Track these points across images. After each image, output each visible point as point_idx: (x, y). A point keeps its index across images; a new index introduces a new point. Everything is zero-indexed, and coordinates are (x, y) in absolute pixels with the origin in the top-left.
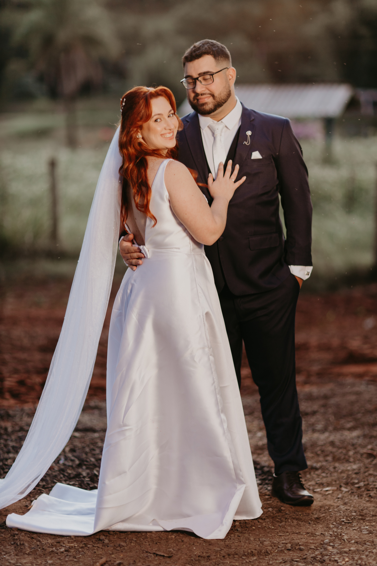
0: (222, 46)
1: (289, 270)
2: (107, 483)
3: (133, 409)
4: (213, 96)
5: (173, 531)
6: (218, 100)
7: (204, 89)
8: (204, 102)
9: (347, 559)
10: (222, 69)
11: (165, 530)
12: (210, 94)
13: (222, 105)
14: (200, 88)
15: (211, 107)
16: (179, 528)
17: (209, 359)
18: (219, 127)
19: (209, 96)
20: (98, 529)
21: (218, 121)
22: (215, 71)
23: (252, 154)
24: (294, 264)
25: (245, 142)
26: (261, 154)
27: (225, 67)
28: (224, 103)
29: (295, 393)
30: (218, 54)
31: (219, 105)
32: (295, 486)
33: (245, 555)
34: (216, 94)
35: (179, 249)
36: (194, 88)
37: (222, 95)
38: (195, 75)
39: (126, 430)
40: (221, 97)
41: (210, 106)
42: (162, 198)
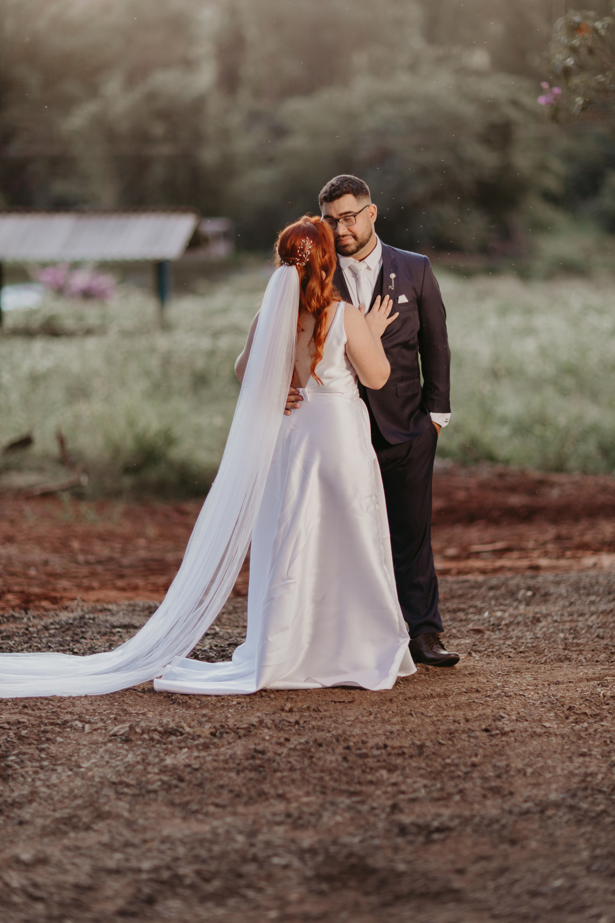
0: (360, 182)
1: (430, 418)
2: (270, 639)
3: (298, 561)
4: (355, 237)
5: (334, 687)
6: (360, 241)
7: (346, 230)
8: (346, 244)
9: (532, 693)
10: (363, 207)
11: (324, 687)
12: (352, 235)
13: (365, 246)
14: (342, 229)
15: (353, 249)
16: (341, 683)
17: (375, 508)
18: (361, 267)
19: (351, 237)
20: (260, 688)
21: (360, 261)
22: (356, 211)
23: (398, 298)
24: (433, 412)
25: (390, 286)
26: (408, 298)
27: (366, 205)
28: (366, 243)
29: (430, 549)
30: (358, 191)
31: (361, 246)
32: (435, 646)
33: (426, 698)
34: (359, 235)
35: (343, 393)
36: (335, 229)
37: (365, 235)
38: (335, 216)
39: (290, 583)
40: (363, 238)
41: (353, 247)
42: (339, 343)
